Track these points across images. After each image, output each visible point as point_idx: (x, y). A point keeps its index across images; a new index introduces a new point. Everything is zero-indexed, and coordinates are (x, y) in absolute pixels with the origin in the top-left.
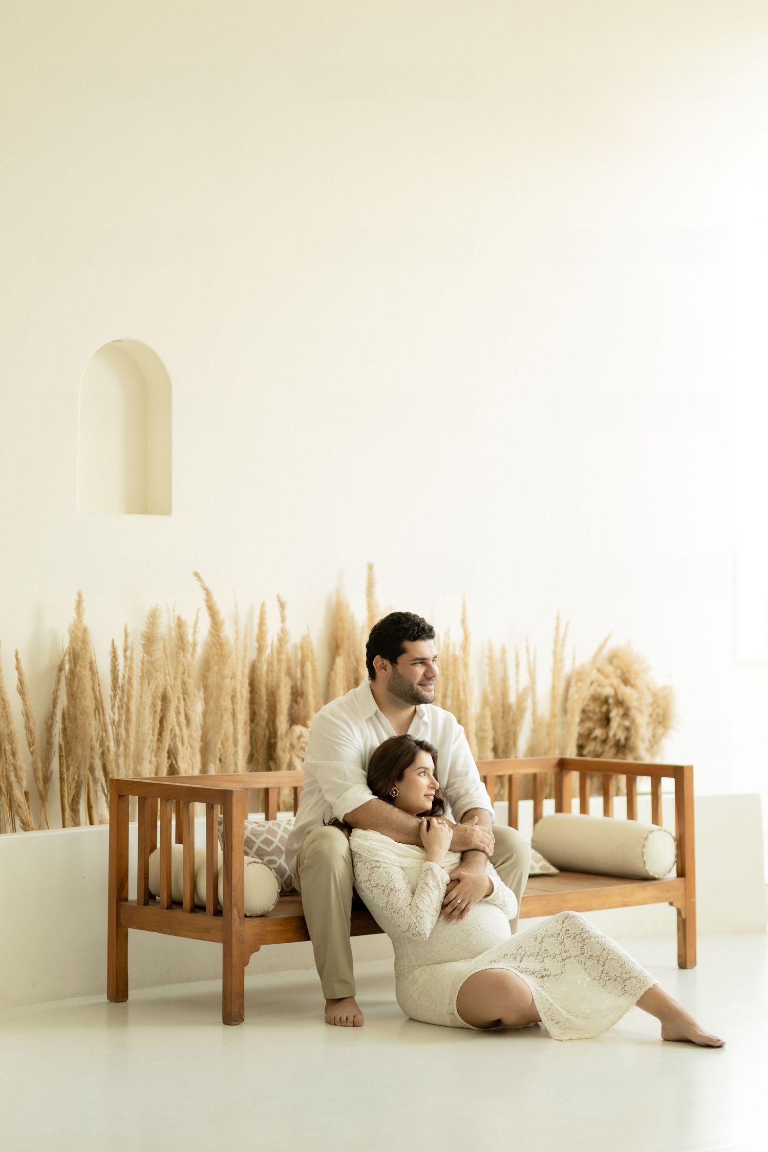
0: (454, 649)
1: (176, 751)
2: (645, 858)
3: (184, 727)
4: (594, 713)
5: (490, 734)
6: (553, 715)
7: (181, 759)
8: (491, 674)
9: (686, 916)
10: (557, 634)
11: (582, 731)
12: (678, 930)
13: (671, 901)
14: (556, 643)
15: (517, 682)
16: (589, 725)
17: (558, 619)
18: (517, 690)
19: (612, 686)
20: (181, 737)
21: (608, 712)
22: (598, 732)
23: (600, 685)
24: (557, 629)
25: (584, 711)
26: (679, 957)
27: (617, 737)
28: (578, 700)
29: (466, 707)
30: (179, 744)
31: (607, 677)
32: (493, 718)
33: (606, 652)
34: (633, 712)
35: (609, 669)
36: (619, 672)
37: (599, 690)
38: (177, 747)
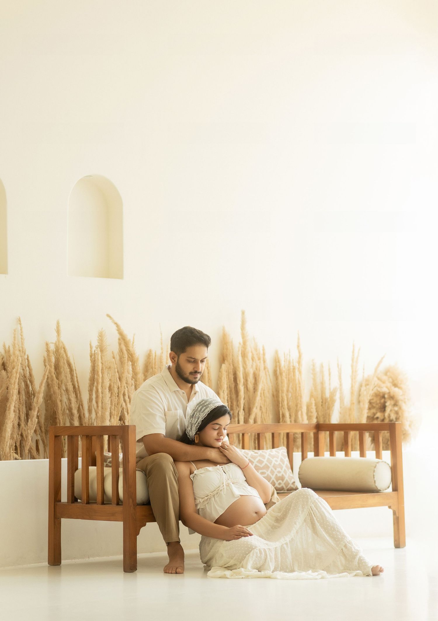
0: (293, 363)
1: (124, 418)
2: (375, 479)
3: (128, 404)
4: (377, 404)
5: (315, 414)
6: (352, 404)
7: (127, 422)
8: (314, 380)
9: (399, 515)
10: (353, 355)
11: (369, 415)
12: (394, 524)
13: (389, 505)
14: (353, 360)
15: (330, 384)
16: (373, 411)
17: (354, 346)
18: (330, 389)
19: (387, 387)
20: (126, 409)
21: (385, 402)
22: (379, 415)
23: (379, 387)
24: (353, 352)
25: (370, 403)
26: (395, 541)
27: (391, 418)
28: (367, 396)
29: (301, 397)
30: (126, 413)
31: (384, 382)
32: (316, 405)
33: (382, 368)
34: (400, 403)
35: (385, 378)
36: (391, 380)
37: (379, 389)
38: (125, 415)
